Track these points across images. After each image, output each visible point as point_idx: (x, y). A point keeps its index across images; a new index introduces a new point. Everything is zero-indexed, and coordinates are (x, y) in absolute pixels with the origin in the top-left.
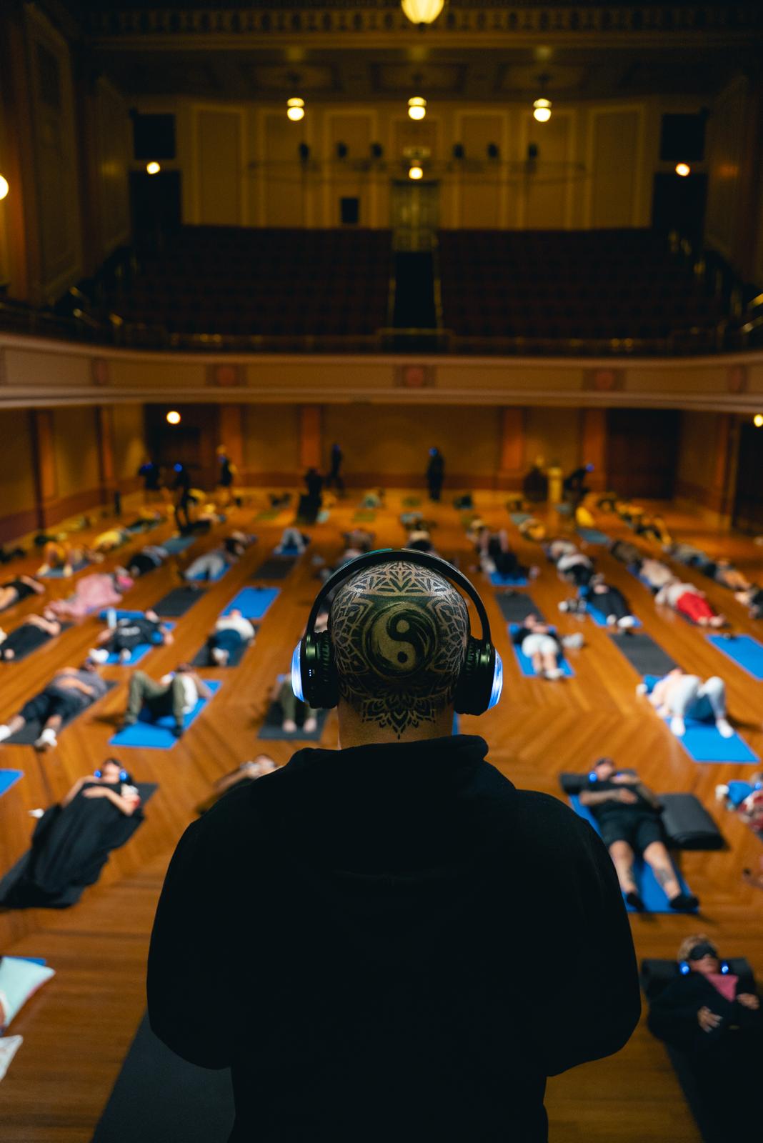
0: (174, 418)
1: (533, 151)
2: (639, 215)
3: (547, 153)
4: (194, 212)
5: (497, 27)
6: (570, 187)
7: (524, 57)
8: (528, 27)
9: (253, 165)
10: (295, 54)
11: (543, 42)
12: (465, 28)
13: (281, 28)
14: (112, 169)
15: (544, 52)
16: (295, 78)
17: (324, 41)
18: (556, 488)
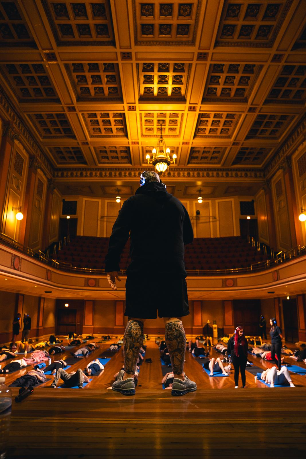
0: (67, 305)
1: (198, 213)
2: (236, 232)
3: (203, 213)
4: (81, 232)
5: (184, 176)
6: (211, 223)
7: (193, 185)
8: (194, 176)
9: (102, 217)
10: (119, 183)
11: (199, 180)
12: (174, 176)
13: (115, 176)
14: (54, 217)
15: (199, 183)
16: (118, 191)
17: (128, 179)
18: (215, 331)
